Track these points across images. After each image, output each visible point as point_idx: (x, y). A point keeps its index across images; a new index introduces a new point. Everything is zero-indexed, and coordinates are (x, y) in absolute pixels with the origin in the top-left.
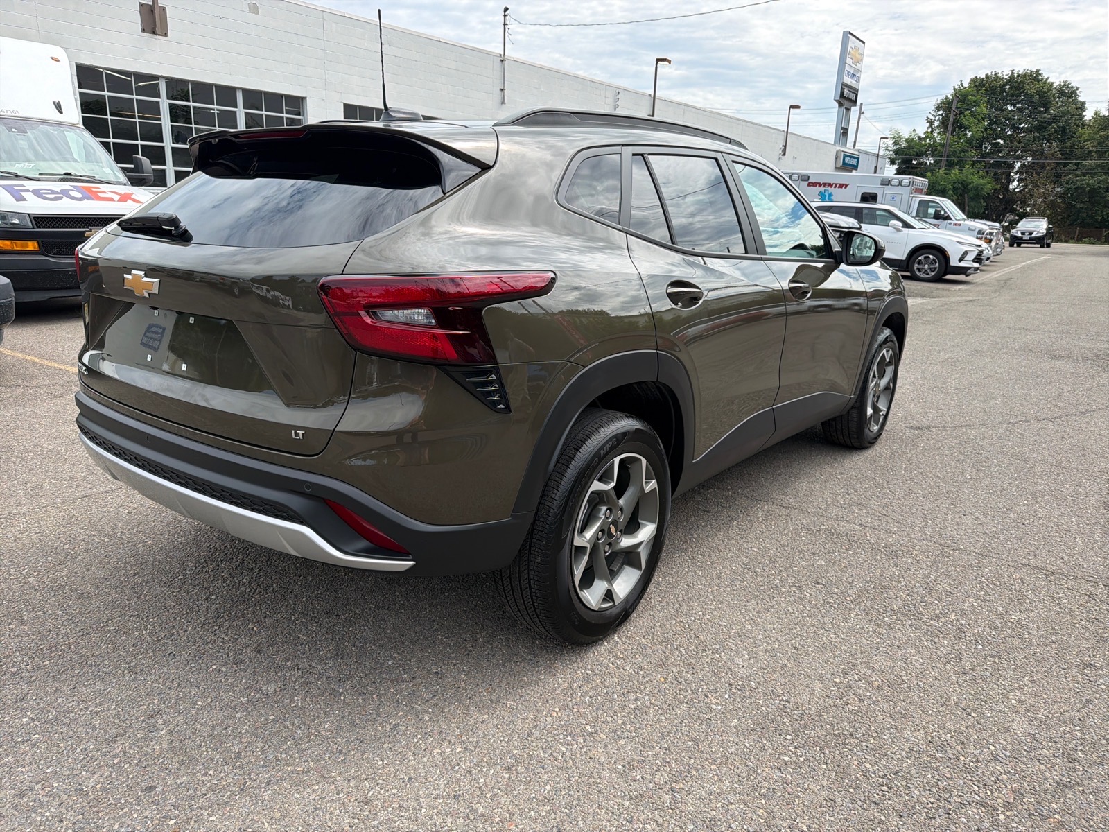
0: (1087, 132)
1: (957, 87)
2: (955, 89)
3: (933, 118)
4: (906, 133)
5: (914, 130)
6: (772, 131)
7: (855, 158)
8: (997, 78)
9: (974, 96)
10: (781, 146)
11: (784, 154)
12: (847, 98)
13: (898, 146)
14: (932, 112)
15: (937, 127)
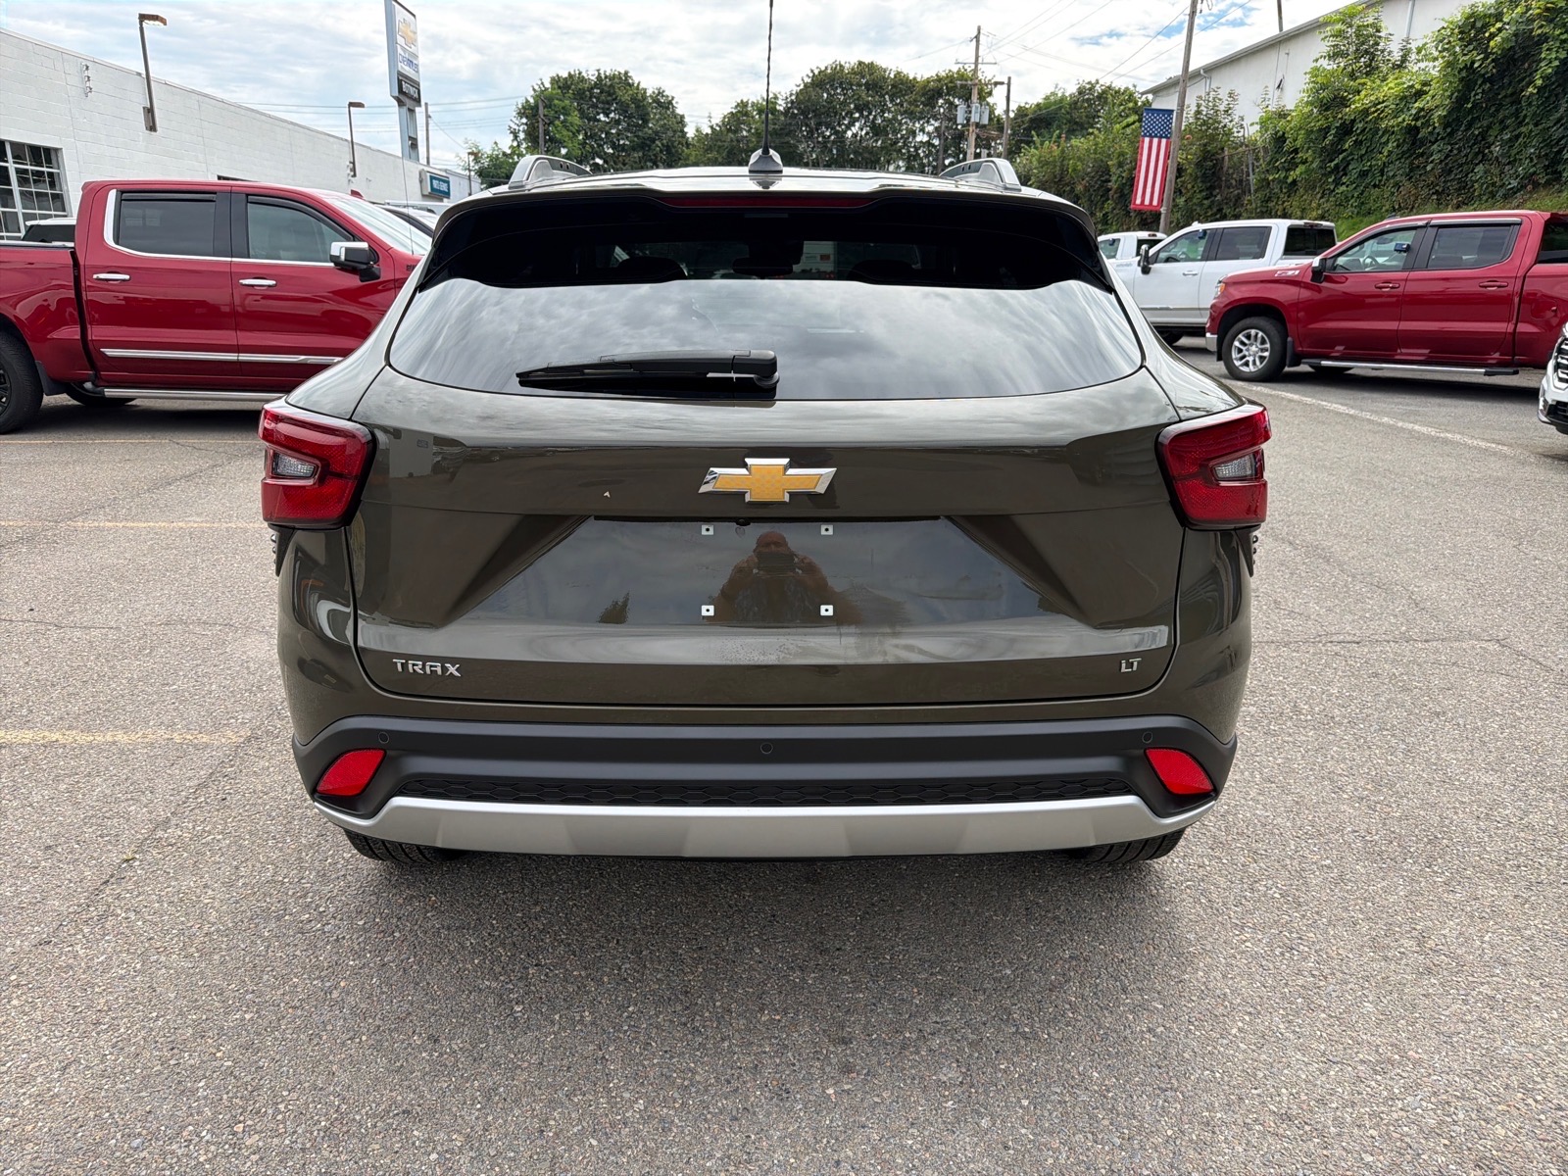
0: (693, 153)
1: (537, 88)
2: (534, 90)
3: (517, 128)
4: (487, 149)
5: (496, 143)
6: (332, 139)
7: (444, 181)
8: (582, 80)
9: (560, 100)
10: (348, 163)
11: (355, 175)
12: (407, 94)
13: (480, 165)
14: (514, 120)
15: (524, 139)
